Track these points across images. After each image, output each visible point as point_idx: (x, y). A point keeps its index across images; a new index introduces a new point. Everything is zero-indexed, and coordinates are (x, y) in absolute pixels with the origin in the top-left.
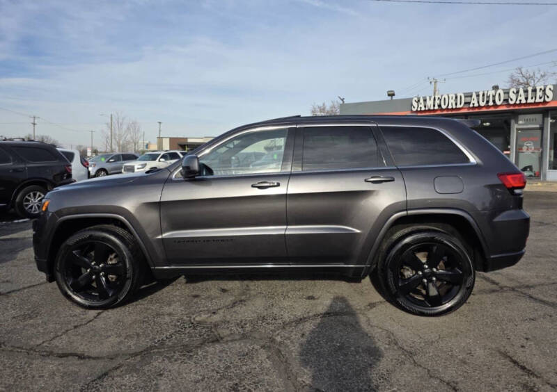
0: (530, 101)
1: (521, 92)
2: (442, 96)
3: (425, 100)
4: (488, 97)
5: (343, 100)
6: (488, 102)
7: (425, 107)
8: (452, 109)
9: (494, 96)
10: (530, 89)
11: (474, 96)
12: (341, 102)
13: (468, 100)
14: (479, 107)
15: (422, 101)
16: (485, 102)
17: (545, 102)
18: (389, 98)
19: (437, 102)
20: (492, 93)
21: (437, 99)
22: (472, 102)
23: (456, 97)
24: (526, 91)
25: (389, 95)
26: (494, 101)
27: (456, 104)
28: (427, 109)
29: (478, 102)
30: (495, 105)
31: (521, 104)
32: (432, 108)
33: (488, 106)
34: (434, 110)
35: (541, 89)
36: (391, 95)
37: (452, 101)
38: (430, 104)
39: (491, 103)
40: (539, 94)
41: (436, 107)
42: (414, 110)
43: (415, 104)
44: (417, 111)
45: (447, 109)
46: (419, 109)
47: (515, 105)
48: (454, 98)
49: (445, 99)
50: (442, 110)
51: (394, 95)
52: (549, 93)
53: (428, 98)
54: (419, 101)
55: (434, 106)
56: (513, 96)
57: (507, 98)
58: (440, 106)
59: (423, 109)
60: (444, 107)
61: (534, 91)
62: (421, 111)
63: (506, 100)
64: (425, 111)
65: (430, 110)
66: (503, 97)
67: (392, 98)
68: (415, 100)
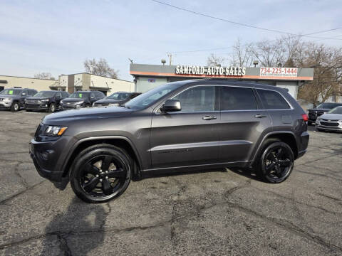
0: (235, 74)
1: (232, 69)
2: (193, 66)
3: (183, 68)
4: (216, 70)
8: (198, 75)
9: (219, 70)
10: (235, 68)
11: (209, 69)
12: (131, 63)
13: (206, 70)
14: (212, 75)
15: (182, 68)
16: (214, 73)
17: (242, 76)
18: (162, 64)
19: (190, 70)
20: (218, 68)
21: (190, 68)
22: (208, 72)
23: (200, 68)
24: (234, 69)
25: (162, 62)
26: (219, 73)
27: (200, 72)
28: (184, 73)
29: (211, 72)
30: (219, 75)
31: (231, 76)
33: (216, 75)
34: (188, 74)
35: (240, 69)
36: (164, 62)
37: (198, 70)
38: (186, 70)
39: (217, 74)
40: (240, 71)
42: (177, 73)
43: (178, 70)
44: (179, 74)
45: (195, 75)
47: (229, 76)
49: (194, 68)
50: (192, 75)
52: (244, 71)
53: (185, 67)
54: (180, 68)
55: (188, 72)
56: (228, 71)
58: (191, 72)
60: (194, 73)
61: (237, 69)
62: (181, 74)
63: (224, 73)
65: (186, 74)
66: (223, 71)
67: (164, 64)
68: (178, 67)
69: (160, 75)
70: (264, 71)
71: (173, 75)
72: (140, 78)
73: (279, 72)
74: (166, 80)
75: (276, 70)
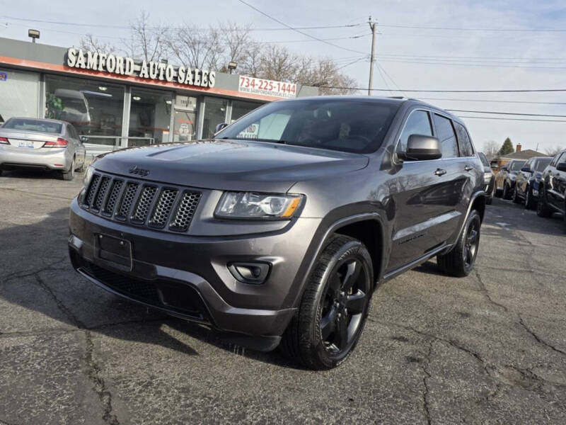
0: (197, 83)
1: (189, 72)
2: (108, 56)
3: (86, 56)
4: (159, 70)
6: (158, 75)
7: (86, 64)
8: (119, 75)
9: (165, 71)
10: (197, 71)
11: (145, 65)
13: (138, 68)
14: (150, 79)
15: (81, 55)
16: (155, 75)
17: (208, 87)
18: (31, 40)
19: (102, 62)
20: (162, 66)
21: (101, 58)
22: (142, 72)
23: (125, 62)
24: (193, 73)
25: (30, 35)
26: (164, 76)
27: (125, 70)
28: (88, 67)
29: (149, 73)
30: (165, 81)
31: (188, 85)
32: (95, 68)
33: (157, 80)
34: (97, 72)
35: (206, 74)
36: (34, 35)
37: (121, 65)
38: (92, 62)
39: (161, 78)
40: (204, 78)
41: (101, 69)
42: (70, 65)
43: (72, 58)
44: (73, 68)
45: (114, 74)
46: (77, 66)
47: (184, 84)
48: (122, 62)
49: (111, 60)
50: (107, 72)
51: (38, 37)
52: (212, 79)
53: (90, 54)
54: (77, 55)
55: (98, 66)
56: (182, 75)
57: (176, 75)
58: (105, 67)
59: (83, 66)
61: (200, 74)
62: (80, 69)
63: (175, 78)
64: (85, 70)
65: (91, 70)
66: (174, 73)
67: (34, 41)
68: (73, 53)
69: (24, 64)
70: (245, 84)
71: (59, 68)
73: (269, 87)
74: (37, 77)
75: (264, 84)
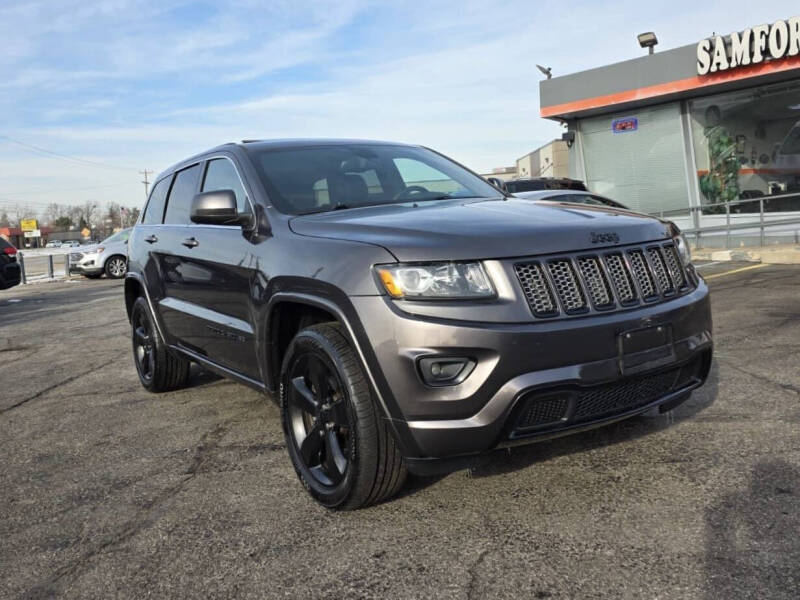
3: (727, 45)
5: (547, 72)
7: (729, 60)
12: (545, 77)
15: (719, 46)
18: (647, 50)
19: (759, 43)
25: (643, 44)
32: (746, 61)
34: (752, 66)
36: (649, 42)
38: (740, 51)
41: (758, 58)
42: (703, 71)
44: (710, 74)
45: (785, 58)
46: (714, 69)
50: (771, 62)
51: (654, 42)
53: (735, 39)
54: (712, 48)
58: (766, 52)
59: (724, 66)
60: (777, 53)
62: (720, 73)
64: (730, 71)
65: (741, 68)
67: (651, 52)
68: (704, 48)
72: (585, 125)
74: (676, 109)
